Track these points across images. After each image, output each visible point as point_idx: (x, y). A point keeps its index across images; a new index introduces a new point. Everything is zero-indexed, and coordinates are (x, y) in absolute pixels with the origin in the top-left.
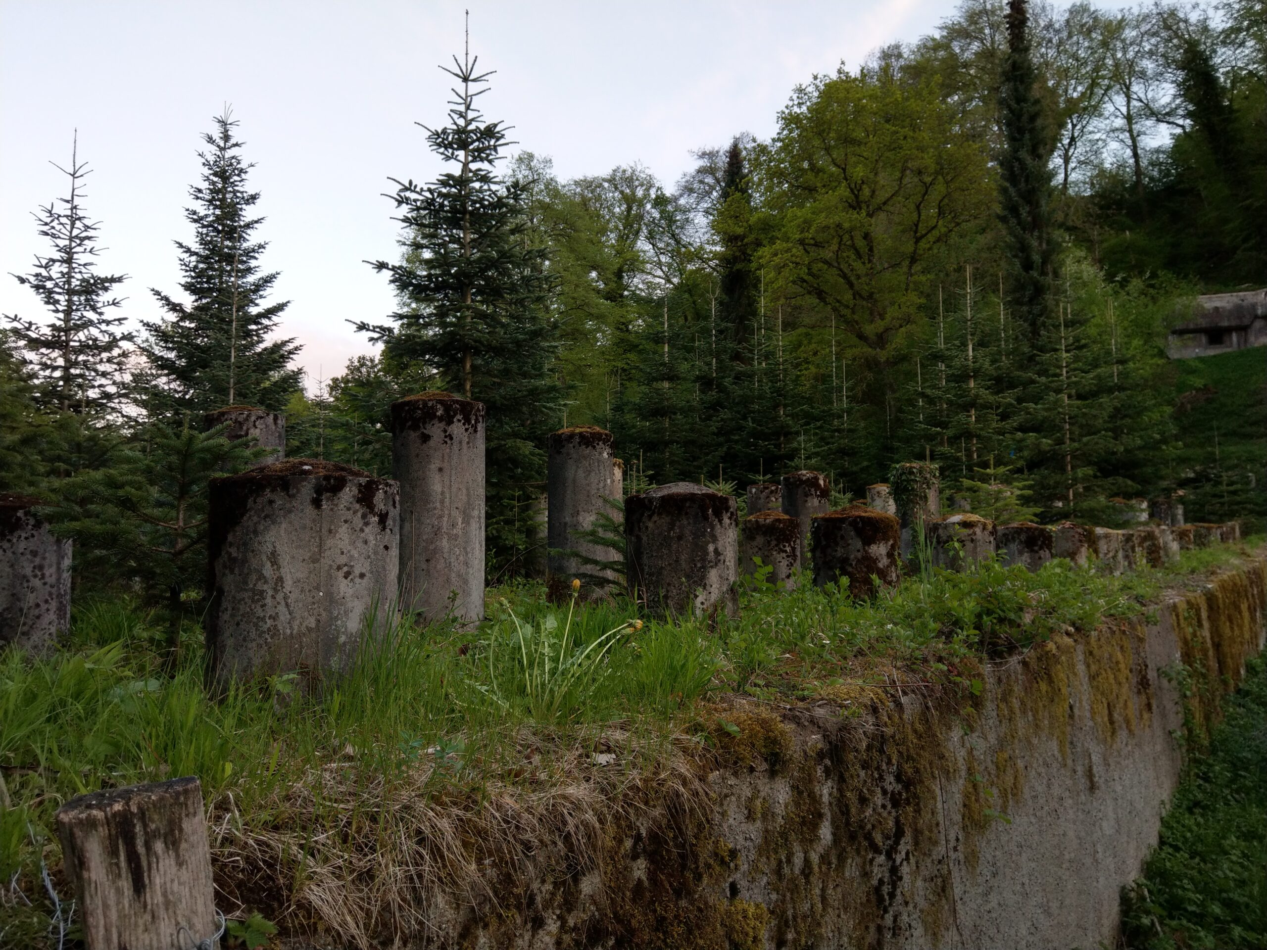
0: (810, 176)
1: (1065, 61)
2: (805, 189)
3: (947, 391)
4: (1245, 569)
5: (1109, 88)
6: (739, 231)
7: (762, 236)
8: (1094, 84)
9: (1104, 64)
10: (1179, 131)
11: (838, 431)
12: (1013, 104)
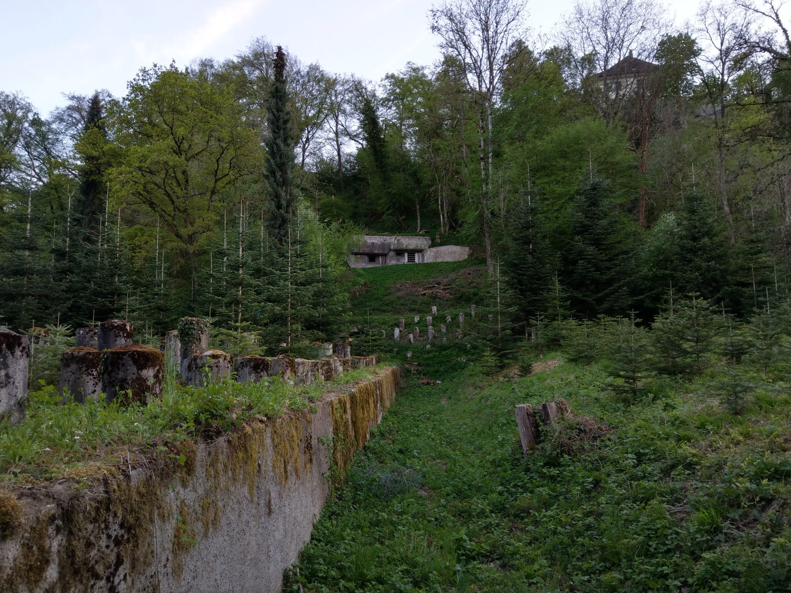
0: (148, 127)
1: (305, 94)
2: (144, 135)
3: (226, 274)
4: (373, 381)
5: (327, 116)
6: (95, 154)
7: (112, 160)
8: (320, 112)
9: (325, 101)
10: (360, 146)
11: (157, 294)
12: (275, 110)
